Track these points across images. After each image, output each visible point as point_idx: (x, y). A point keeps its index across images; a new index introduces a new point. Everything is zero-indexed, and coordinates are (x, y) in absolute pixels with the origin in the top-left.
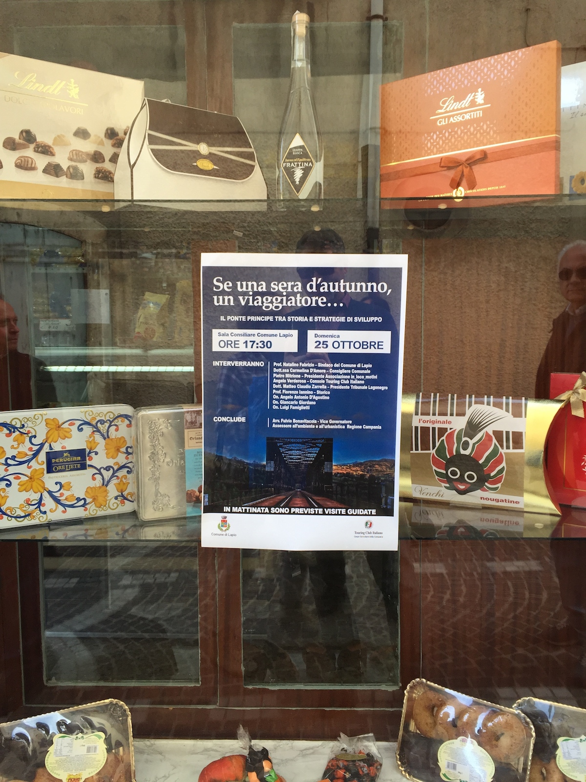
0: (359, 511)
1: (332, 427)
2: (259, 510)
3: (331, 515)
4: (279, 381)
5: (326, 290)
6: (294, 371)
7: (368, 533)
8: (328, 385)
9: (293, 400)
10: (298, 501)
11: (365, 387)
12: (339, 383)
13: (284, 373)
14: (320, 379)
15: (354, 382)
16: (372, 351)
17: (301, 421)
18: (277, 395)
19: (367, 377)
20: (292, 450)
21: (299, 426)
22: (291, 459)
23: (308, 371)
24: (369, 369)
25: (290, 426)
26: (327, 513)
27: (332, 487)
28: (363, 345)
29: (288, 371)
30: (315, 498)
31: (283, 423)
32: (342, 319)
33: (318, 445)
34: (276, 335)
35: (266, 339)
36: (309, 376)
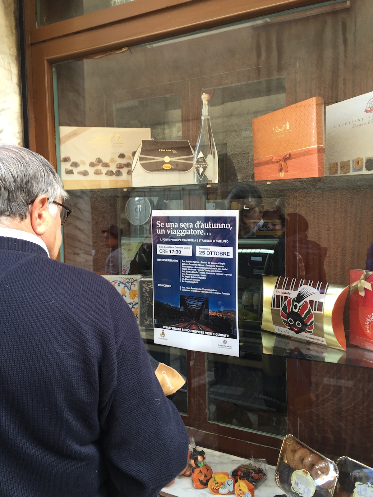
0: (221, 335)
1: (208, 292)
2: (177, 329)
3: (208, 335)
4: (185, 269)
5: (203, 227)
6: (191, 265)
7: (225, 346)
8: (206, 272)
9: (190, 278)
10: (194, 327)
11: (222, 274)
12: (210, 272)
13: (187, 266)
14: (202, 269)
15: (217, 271)
16: (225, 256)
17: (194, 289)
18: (183, 275)
19: (223, 269)
20: (191, 302)
21: (194, 291)
22: (191, 306)
23: (196, 265)
24: (223, 265)
25: (190, 291)
26: (206, 334)
27: (209, 322)
28: (220, 253)
29: (188, 265)
30: (201, 326)
31: (187, 289)
32: (211, 241)
33: (202, 300)
34: (183, 248)
35: (178, 249)
36: (197, 268)
